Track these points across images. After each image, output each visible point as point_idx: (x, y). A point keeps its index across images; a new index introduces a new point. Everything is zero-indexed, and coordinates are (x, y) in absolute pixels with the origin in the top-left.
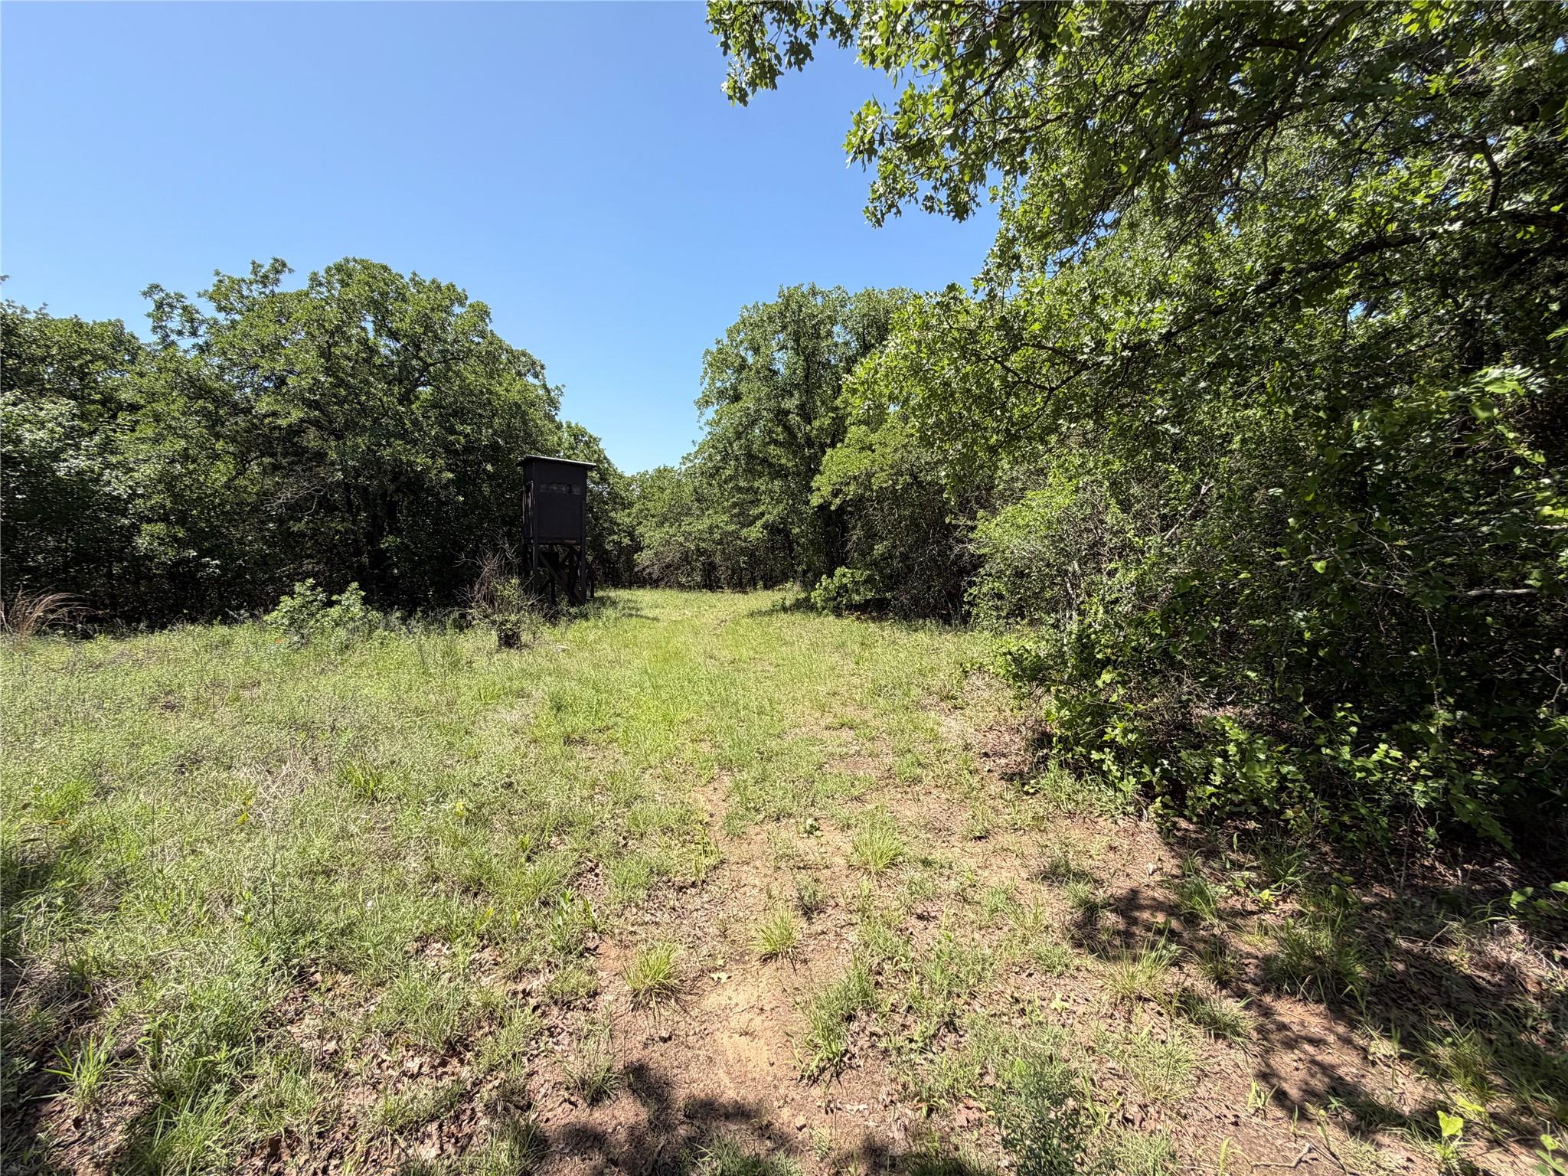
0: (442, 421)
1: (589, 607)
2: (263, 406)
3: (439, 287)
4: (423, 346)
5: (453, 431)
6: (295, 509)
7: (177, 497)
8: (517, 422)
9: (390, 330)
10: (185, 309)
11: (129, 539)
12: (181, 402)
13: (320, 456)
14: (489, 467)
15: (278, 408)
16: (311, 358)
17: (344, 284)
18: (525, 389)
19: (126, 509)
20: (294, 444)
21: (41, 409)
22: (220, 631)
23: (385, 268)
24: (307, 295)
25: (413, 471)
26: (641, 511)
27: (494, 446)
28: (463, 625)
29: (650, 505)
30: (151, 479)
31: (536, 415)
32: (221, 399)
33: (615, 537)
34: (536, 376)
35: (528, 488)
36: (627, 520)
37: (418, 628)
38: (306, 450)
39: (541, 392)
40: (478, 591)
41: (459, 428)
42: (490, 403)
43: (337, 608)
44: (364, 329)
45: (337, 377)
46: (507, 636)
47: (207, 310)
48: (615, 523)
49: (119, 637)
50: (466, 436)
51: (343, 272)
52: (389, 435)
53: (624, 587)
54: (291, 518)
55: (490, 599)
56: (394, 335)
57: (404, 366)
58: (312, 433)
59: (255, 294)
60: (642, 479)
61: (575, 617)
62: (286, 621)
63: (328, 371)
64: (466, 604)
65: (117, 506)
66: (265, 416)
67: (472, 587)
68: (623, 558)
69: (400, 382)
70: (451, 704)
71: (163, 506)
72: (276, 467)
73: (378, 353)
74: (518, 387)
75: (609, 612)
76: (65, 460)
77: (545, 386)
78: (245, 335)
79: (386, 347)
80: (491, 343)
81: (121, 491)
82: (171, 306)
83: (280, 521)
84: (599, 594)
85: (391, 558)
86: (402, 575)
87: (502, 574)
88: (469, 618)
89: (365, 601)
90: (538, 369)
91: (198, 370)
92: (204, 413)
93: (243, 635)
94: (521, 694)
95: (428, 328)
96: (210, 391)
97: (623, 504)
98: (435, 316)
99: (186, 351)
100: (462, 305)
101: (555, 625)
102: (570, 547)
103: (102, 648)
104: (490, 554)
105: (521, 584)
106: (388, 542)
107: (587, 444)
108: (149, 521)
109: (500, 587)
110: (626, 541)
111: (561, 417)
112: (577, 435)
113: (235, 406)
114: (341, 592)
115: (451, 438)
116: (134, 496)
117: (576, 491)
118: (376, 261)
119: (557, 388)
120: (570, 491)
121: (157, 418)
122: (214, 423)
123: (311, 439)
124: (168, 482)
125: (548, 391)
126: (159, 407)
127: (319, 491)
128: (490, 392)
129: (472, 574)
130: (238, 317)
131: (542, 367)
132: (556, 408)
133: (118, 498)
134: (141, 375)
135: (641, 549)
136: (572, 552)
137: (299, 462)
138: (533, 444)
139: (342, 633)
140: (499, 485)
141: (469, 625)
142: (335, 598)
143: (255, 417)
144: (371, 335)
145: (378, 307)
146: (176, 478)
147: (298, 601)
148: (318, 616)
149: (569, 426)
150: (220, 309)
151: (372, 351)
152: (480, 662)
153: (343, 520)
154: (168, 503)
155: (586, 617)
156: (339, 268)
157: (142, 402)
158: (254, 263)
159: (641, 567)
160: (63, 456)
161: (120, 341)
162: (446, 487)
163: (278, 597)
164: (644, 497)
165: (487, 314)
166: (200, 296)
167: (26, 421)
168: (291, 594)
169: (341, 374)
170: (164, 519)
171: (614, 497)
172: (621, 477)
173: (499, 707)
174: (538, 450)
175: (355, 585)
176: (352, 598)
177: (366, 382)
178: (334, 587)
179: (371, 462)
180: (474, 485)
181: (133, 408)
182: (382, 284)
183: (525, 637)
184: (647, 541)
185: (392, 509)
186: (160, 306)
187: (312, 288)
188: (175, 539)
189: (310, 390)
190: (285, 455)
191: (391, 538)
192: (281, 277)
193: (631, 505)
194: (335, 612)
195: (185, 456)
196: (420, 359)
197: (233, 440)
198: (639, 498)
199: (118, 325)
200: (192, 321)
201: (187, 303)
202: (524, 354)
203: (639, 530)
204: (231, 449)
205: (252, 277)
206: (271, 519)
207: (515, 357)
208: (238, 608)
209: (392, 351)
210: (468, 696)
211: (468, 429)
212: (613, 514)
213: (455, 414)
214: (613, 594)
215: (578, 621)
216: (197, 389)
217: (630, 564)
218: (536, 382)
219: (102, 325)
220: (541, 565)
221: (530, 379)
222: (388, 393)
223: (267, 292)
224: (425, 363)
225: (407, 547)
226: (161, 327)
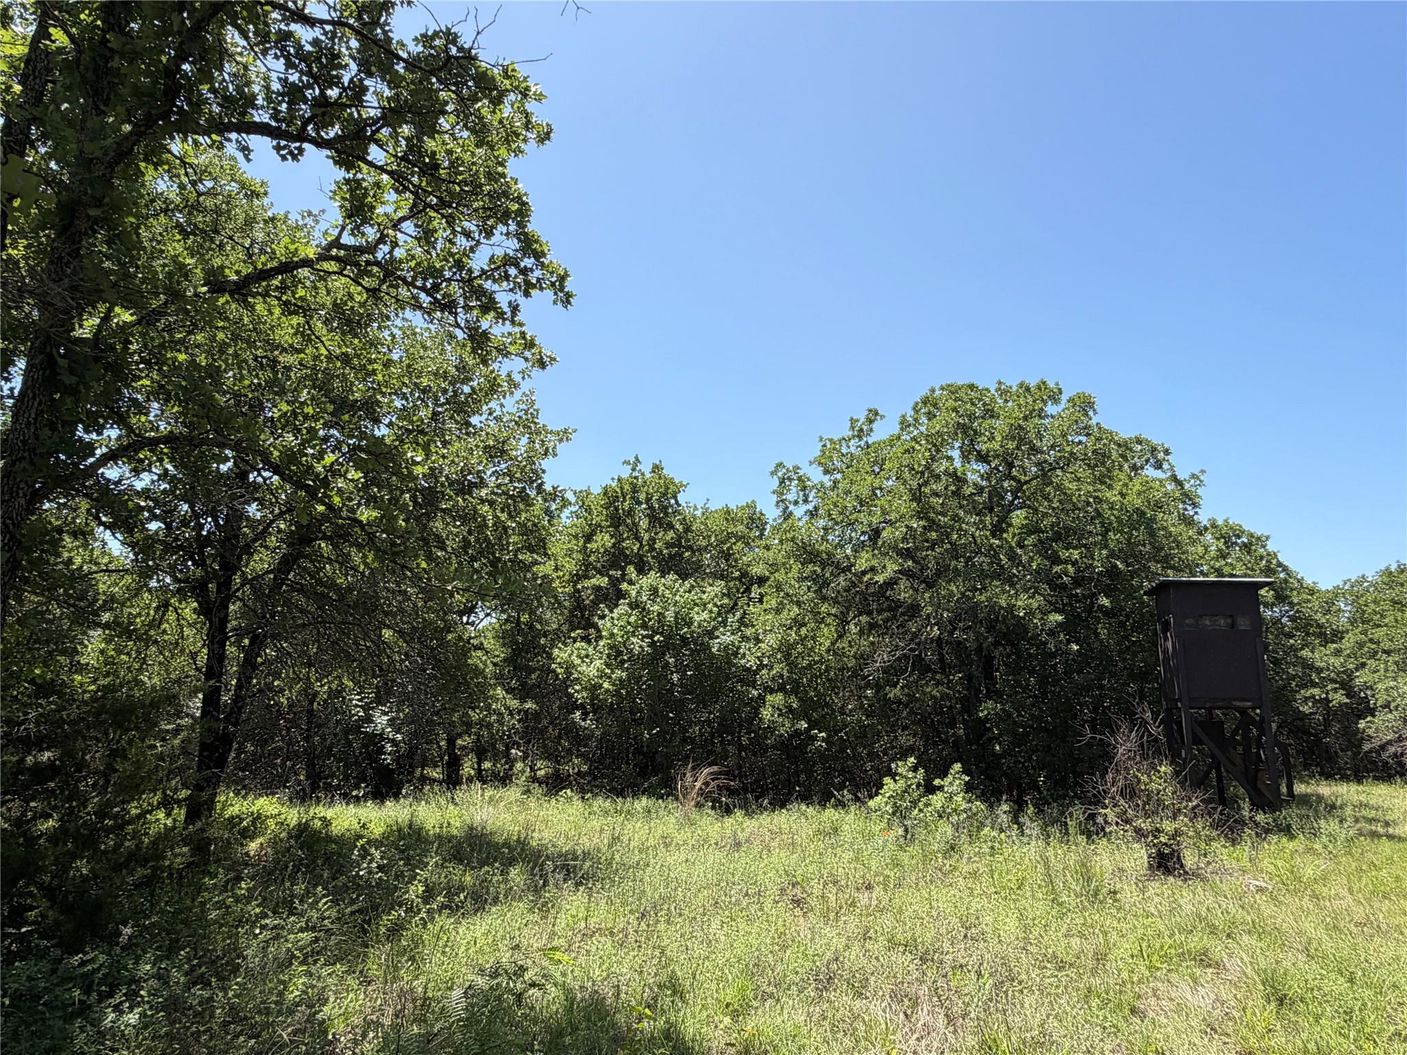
0: (1043, 548)
1: (1290, 814)
2: (862, 563)
3: (1028, 389)
4: (1017, 463)
5: (1056, 560)
6: (892, 672)
7: (792, 666)
8: (1140, 535)
9: (979, 452)
10: (800, 479)
11: (756, 711)
12: (796, 567)
13: (914, 610)
14: (1105, 601)
15: (874, 562)
16: (903, 505)
17: (931, 416)
18: (1147, 485)
19: (755, 681)
20: (887, 598)
21: (704, 592)
22: (830, 814)
23: (972, 387)
24: (899, 438)
25: (1014, 617)
26: (1361, 645)
27: (1112, 572)
28: (1093, 830)
29: (1379, 633)
30: (773, 649)
31: (1169, 521)
32: (827, 561)
33: (1316, 691)
34: (1158, 466)
35: (1166, 626)
36: (1336, 662)
37: (1033, 828)
38: (899, 604)
39: (1170, 487)
40: (1113, 782)
41: (1064, 554)
42: (1099, 515)
43: (939, 794)
44: (950, 458)
45: (928, 519)
46: (1161, 855)
47: (816, 475)
48: (1312, 667)
49: (749, 814)
50: (1074, 564)
51: (929, 404)
52: (983, 576)
53: (1345, 778)
54: (887, 683)
55: (1130, 792)
56: (983, 458)
57: (996, 493)
58: (903, 583)
59: (853, 449)
60: (1356, 591)
61: (1267, 831)
62: (889, 809)
63: (920, 515)
64: (1097, 801)
65: (748, 677)
66: (864, 573)
67: (1103, 776)
68: (1336, 727)
69: (991, 510)
70: (1100, 958)
71: (781, 676)
72: (872, 626)
73: (965, 481)
74: (1138, 487)
75: (1328, 826)
76: (718, 637)
77: (1174, 478)
78: (848, 492)
79: (975, 473)
80: (1099, 439)
81: (752, 662)
82: (790, 479)
83: (878, 687)
84: (1300, 788)
85: (990, 729)
86: (1005, 753)
87: (1144, 757)
88: (1100, 820)
89: (969, 788)
90: (1161, 456)
91: (810, 536)
92: (814, 578)
93: (849, 820)
94: (1203, 959)
95: (1021, 441)
96: (818, 554)
97: (1322, 635)
98: (1029, 426)
99: (800, 519)
100: (1056, 401)
101: (1234, 842)
102: (1243, 712)
103: (740, 824)
104: (1124, 728)
105: (1177, 773)
106: (987, 709)
107: (1247, 547)
108: (772, 691)
109: (1144, 778)
110: (1339, 698)
111: (1203, 518)
112: (1229, 537)
113: (838, 566)
114: (944, 775)
115: (1057, 569)
116: (761, 666)
117: (1243, 623)
118: (960, 383)
119: (1193, 476)
120: (1233, 625)
121: (779, 588)
122: (820, 584)
123: (904, 592)
124: (786, 650)
125: (1179, 483)
126: (780, 576)
127: (913, 650)
128: (1099, 500)
129: (1102, 758)
130: (839, 476)
131: (1167, 452)
132: (1195, 505)
133: (749, 670)
134: (767, 548)
135: (1372, 712)
136: (1246, 720)
137: (894, 617)
138: (1166, 562)
139: (946, 830)
140: (1122, 625)
141: (1102, 831)
142: (937, 782)
143: (855, 574)
144: (958, 463)
145: (967, 431)
146: (792, 646)
147: (901, 783)
148: (921, 804)
149: (1214, 526)
150: (826, 472)
151: (959, 480)
152: (1129, 894)
153: (938, 683)
154: (785, 674)
155: (1287, 831)
156: (925, 402)
157: (767, 574)
158: (852, 419)
159: (1376, 743)
160: (717, 633)
161: (755, 521)
162: (1052, 633)
163: (881, 778)
164: (1361, 618)
165: (1091, 405)
166: (811, 463)
167: (696, 604)
168: (893, 775)
169: (932, 515)
170: (782, 689)
171: (1305, 625)
172: (1312, 592)
173: (1174, 977)
174: (1173, 568)
175: (957, 767)
176: (954, 781)
177: (956, 518)
178: (935, 769)
179: (967, 612)
180: (1088, 627)
181: (762, 581)
182: (968, 406)
183: (1190, 859)
184: (1382, 699)
185: (988, 666)
186: (782, 482)
187: (902, 429)
188: (791, 710)
189: (904, 539)
190: (880, 612)
191: (990, 704)
192: (874, 426)
193: (1338, 636)
194: (937, 800)
195: (798, 623)
196: (1014, 478)
197: (836, 602)
198: (1352, 622)
199: (751, 506)
200: (804, 488)
201: (801, 473)
202: (1139, 441)
203: (1361, 678)
204: (833, 611)
205: (851, 433)
206: (868, 685)
207: (1124, 446)
208: (841, 787)
209: (982, 477)
210: (1124, 949)
211: (1076, 554)
212: (1305, 653)
213: (1057, 537)
214: (1325, 789)
215: (1274, 838)
216: (808, 554)
217: (1354, 739)
218: (1159, 474)
219: (743, 508)
220: (1197, 741)
221: (1150, 472)
222: (980, 525)
223: (862, 443)
224: (1019, 481)
225: (1009, 715)
226: (783, 501)
